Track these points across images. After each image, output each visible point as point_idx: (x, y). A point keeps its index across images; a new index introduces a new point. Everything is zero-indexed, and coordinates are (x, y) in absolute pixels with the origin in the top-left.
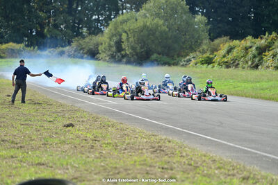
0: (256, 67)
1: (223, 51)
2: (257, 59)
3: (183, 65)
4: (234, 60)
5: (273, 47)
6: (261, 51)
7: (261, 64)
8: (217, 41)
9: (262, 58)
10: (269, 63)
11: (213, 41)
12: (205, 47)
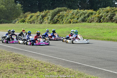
0: (41, 23)
1: (29, 17)
2: (42, 20)
3: (13, 23)
4: (33, 21)
5: (47, 15)
6: (43, 17)
7: (43, 22)
8: (26, 14)
9: (44, 20)
10: (46, 21)
11: (24, 13)
12: (22, 16)
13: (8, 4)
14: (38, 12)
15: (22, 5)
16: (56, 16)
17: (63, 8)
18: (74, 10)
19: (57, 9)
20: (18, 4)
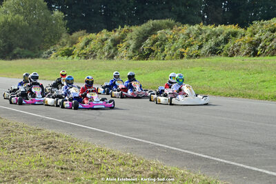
0: (112, 57)
1: (81, 44)
2: (112, 51)
3: (44, 58)
4: (92, 52)
5: (126, 39)
6: (116, 42)
7: (116, 54)
8: (75, 35)
9: (117, 49)
10: (123, 53)
11: (71, 35)
12: (64, 40)
13: (30, 11)
14: (104, 31)
15: (65, 14)
16: (147, 41)
17: (163, 21)
18: (192, 27)
19: (151, 23)
20: (56, 13)
